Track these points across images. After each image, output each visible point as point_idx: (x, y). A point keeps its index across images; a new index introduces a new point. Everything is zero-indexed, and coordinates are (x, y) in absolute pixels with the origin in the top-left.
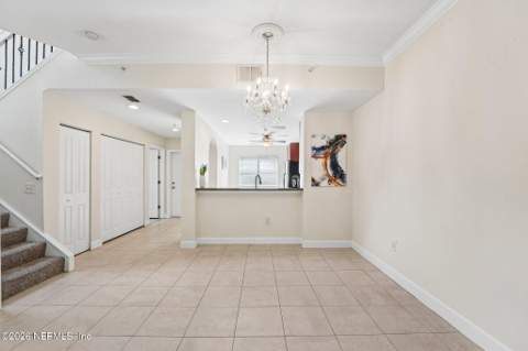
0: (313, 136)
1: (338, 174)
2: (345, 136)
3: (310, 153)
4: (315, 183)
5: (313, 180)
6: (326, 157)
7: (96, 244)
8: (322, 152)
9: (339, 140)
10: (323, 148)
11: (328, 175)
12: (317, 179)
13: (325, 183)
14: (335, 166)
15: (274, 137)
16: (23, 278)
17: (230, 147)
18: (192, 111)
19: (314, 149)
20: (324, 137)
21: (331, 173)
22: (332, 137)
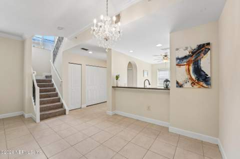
0: (177, 49)
2: (208, 44)
3: (175, 62)
4: (179, 86)
5: (177, 83)
6: (189, 65)
7: (84, 106)
8: (185, 60)
10: (186, 57)
11: (191, 78)
12: (181, 82)
13: (189, 85)
14: (198, 71)
16: (50, 114)
20: (187, 48)
21: (194, 77)
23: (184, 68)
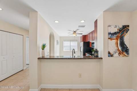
0: (110, 26)
1: (124, 49)
2: (128, 26)
3: (107, 36)
4: (110, 55)
5: (109, 53)
6: (117, 39)
8: (115, 36)
9: (125, 29)
10: (115, 33)
11: (118, 50)
12: (112, 52)
13: (116, 55)
14: (122, 44)
15: (78, 32)
17: (60, 37)
18: (37, 12)
19: (109, 34)
20: (116, 26)
21: (120, 49)
22: (121, 26)
23: (114, 41)
